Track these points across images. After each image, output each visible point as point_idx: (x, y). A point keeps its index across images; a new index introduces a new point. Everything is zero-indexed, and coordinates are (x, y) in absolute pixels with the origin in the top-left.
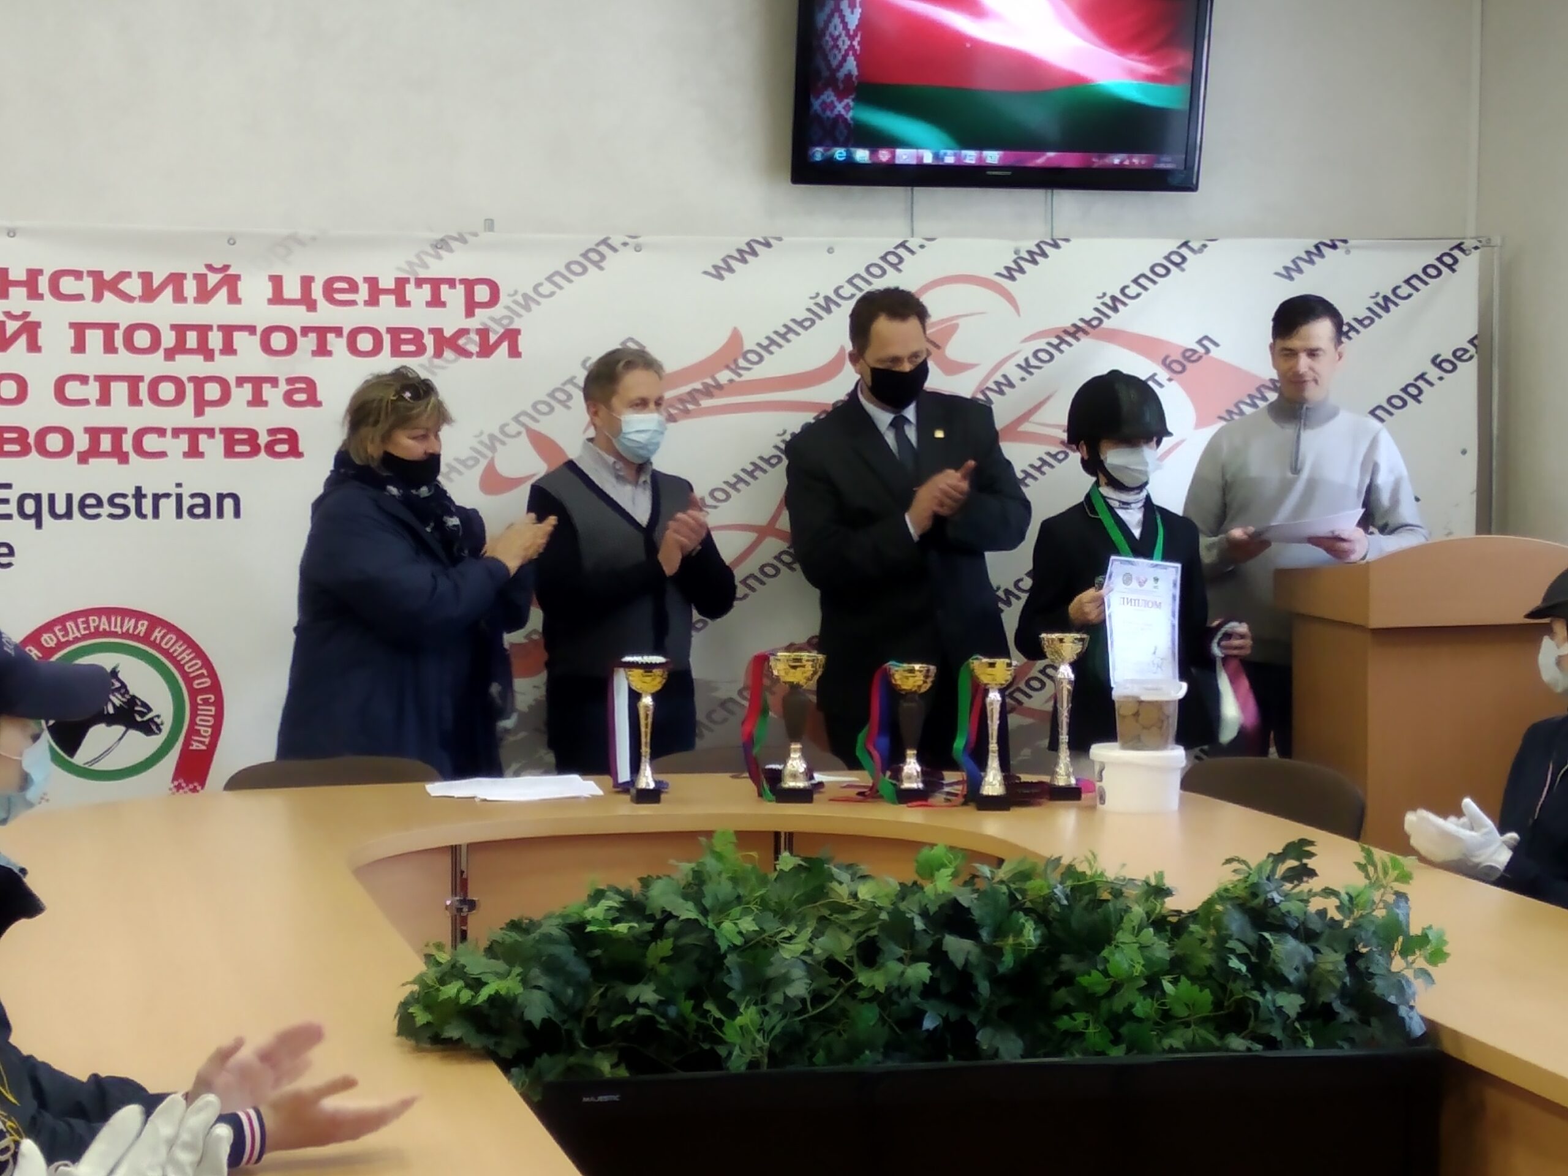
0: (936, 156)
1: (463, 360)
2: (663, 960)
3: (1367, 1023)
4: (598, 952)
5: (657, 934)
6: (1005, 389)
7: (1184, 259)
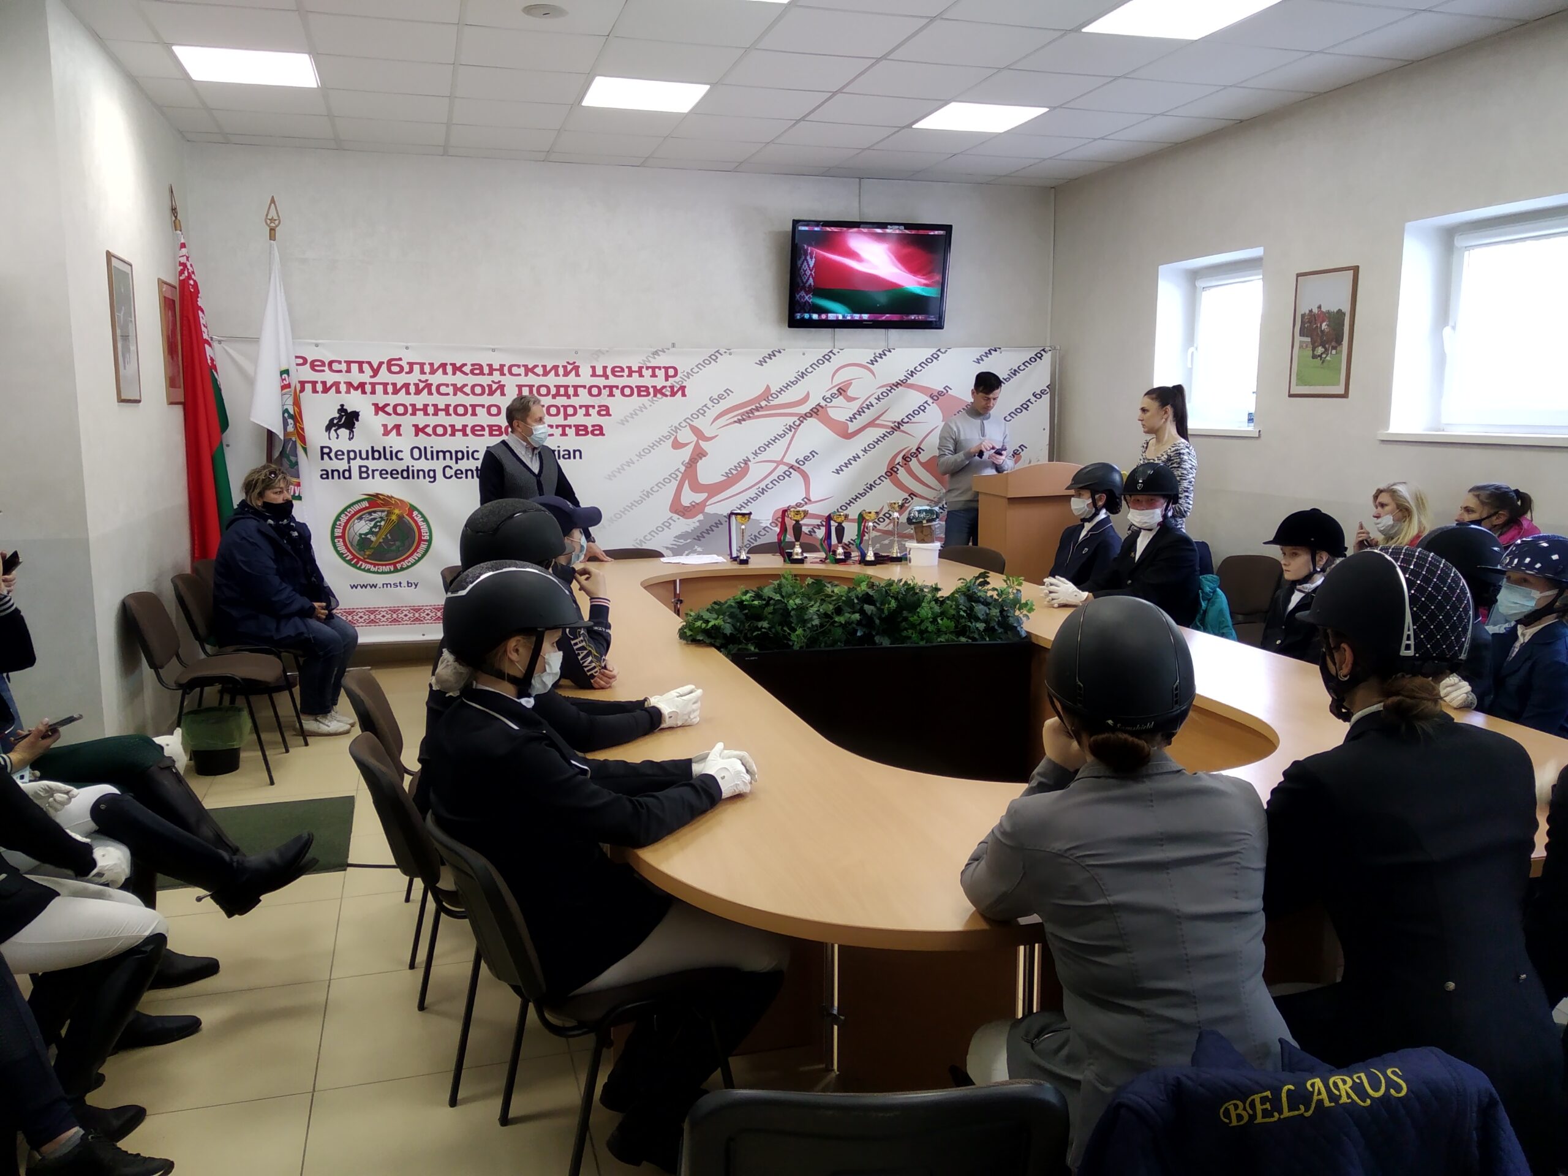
0: (844, 317)
1: (664, 398)
2: (770, 613)
3: (1006, 633)
4: (747, 611)
5: (768, 604)
6: (870, 407)
7: (938, 356)
